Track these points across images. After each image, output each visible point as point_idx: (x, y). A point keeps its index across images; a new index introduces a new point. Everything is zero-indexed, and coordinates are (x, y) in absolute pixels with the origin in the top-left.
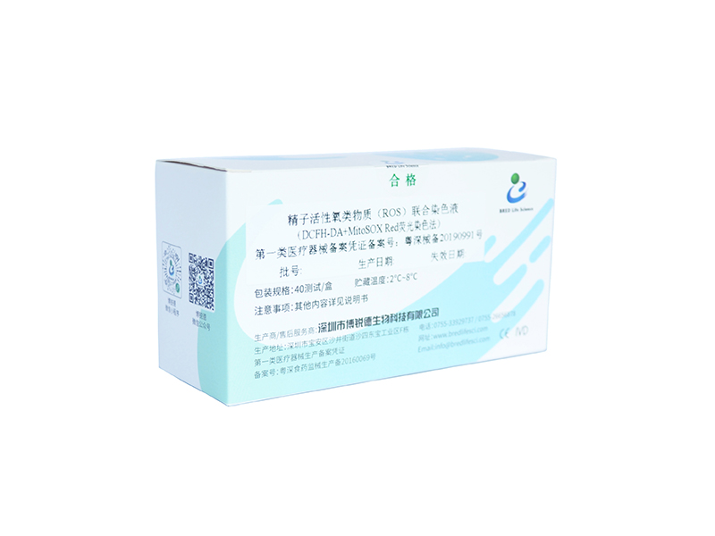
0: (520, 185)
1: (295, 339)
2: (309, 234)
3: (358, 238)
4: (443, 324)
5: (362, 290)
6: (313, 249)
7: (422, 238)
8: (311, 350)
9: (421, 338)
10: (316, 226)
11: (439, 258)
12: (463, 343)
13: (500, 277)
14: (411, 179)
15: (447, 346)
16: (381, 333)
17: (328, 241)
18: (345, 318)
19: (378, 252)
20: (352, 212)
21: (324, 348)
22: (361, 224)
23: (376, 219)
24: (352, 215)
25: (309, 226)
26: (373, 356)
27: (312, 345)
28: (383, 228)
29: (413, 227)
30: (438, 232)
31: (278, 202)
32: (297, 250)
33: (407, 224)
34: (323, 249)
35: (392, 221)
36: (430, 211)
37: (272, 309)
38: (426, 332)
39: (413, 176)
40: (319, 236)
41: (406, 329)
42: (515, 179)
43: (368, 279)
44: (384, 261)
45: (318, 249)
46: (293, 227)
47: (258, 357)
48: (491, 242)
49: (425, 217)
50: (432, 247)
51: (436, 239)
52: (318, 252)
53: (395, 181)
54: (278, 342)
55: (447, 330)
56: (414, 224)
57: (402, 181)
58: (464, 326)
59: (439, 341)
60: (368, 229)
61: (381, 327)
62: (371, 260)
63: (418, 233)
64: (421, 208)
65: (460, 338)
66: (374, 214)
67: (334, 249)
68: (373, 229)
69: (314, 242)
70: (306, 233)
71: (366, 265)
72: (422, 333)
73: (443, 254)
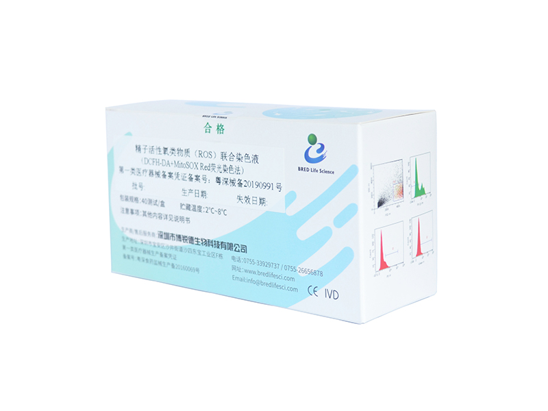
0: (318, 146)
1: (144, 238)
2: (148, 161)
3: (181, 171)
4: (252, 262)
5: (186, 214)
6: (151, 173)
7: (229, 181)
8: (155, 250)
9: (234, 268)
10: (152, 156)
11: (243, 201)
13: (305, 232)
14: (220, 128)
15: (258, 283)
16: (202, 253)
17: (161, 169)
18: (176, 232)
19: (195, 185)
20: (176, 149)
21: (164, 251)
22: (184, 159)
23: (193, 158)
24: (177, 152)
25: (148, 155)
26: (198, 270)
27: (155, 246)
28: (199, 166)
29: (222, 170)
30: (242, 178)
31: (129, 134)
32: (141, 171)
33: (217, 166)
34: (158, 174)
35: (207, 162)
36: (235, 158)
37: (130, 211)
38: (237, 264)
39: (222, 126)
40: (155, 163)
41: (221, 256)
42: (313, 140)
43: (190, 205)
44: (200, 194)
45: (154, 173)
46: (138, 154)
47: (124, 244)
48: (291, 197)
49: (231, 163)
50: (237, 190)
51: (240, 184)
52: (154, 176)
53: (208, 128)
54: (133, 236)
55: (255, 268)
56: (222, 167)
57: (214, 129)
58: (271, 270)
59: (249, 276)
60: (188, 165)
61: (201, 248)
62: (191, 191)
63: (225, 175)
64: (228, 154)
65: (268, 280)
66: (192, 153)
67: (164, 176)
68: (191, 165)
69: (151, 168)
70: (146, 160)
71: (187, 194)
72: (234, 263)
73: (247, 199)
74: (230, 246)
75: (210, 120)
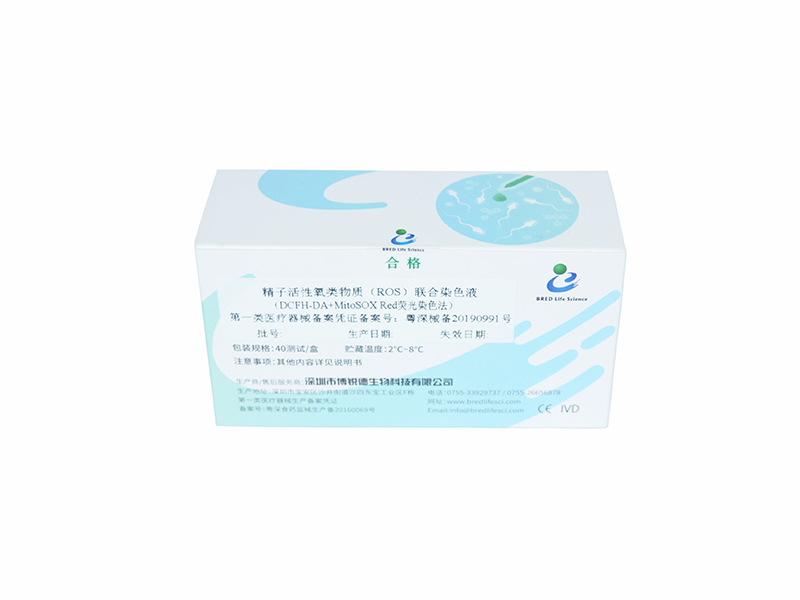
0: (567, 275)
1: (279, 387)
2: (287, 305)
3: (346, 312)
4: (460, 393)
5: (354, 356)
6: (293, 318)
7: (428, 317)
8: (299, 397)
9: (430, 401)
10: (295, 299)
11: (451, 336)
12: (486, 410)
13: (537, 359)
14: (413, 263)
15: (466, 411)
16: (381, 392)
17: (311, 312)
18: (335, 377)
19: (370, 325)
20: (338, 289)
21: (314, 397)
23: (366, 296)
24: (339, 292)
25: (286, 298)
26: (372, 409)
27: (299, 393)
28: (378, 305)
29: (417, 306)
30: (450, 313)
31: (251, 276)
32: (275, 318)
33: (408, 303)
34: (305, 318)
35: (389, 299)
36: (439, 294)
37: (252, 361)
38: (436, 397)
39: (417, 260)
40: (300, 307)
41: (411, 392)
42: (560, 270)
43: (361, 347)
44: (380, 334)
45: (299, 317)
46: (268, 298)
47: (241, 396)
48: (524, 327)
49: (432, 299)
50: (442, 325)
51: (447, 319)
52: (299, 321)
53: (393, 263)
54: (261, 387)
55: (464, 398)
56: (417, 304)
57: (402, 264)
58: (487, 397)
59: (454, 406)
60: (359, 305)
61: (379, 387)
62: (364, 332)
63: (423, 312)
64: (427, 291)
65: (483, 407)
66: (365, 292)
67: (318, 319)
68: (365, 305)
69: (294, 312)
70: (284, 305)
71: (358, 335)
72: (431, 397)
73: (457, 334)
74: (427, 382)
75: (397, 255)
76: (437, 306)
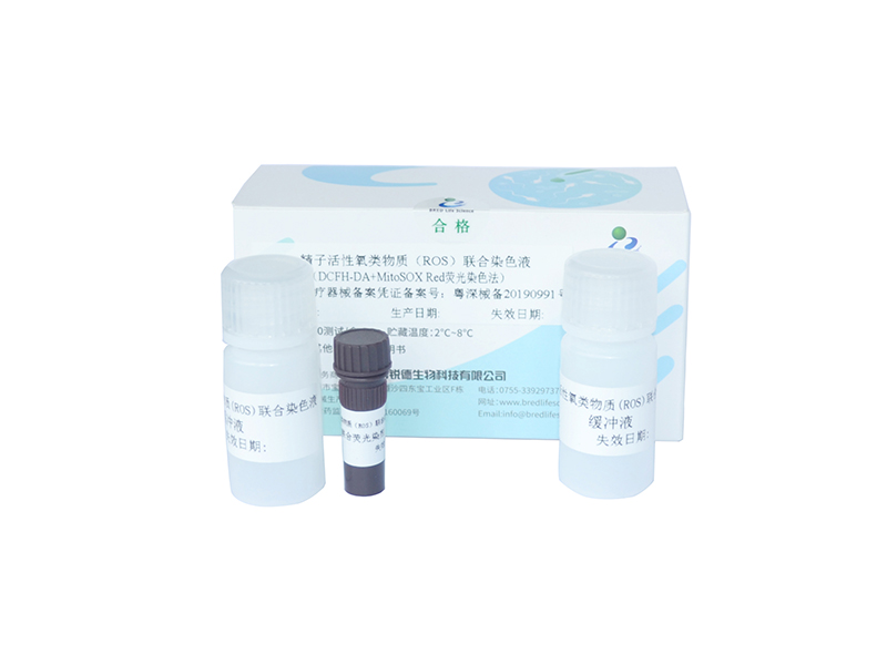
0: (627, 241)
2: (327, 276)
3: (390, 286)
4: (514, 390)
5: (398, 341)
6: (332, 292)
7: (478, 292)
9: (481, 401)
10: (335, 269)
11: (503, 316)
12: (543, 415)
14: (462, 226)
15: (521, 415)
16: (426, 389)
17: (352, 285)
19: (415, 302)
20: (381, 257)
22: (396, 270)
23: (412, 266)
24: (382, 260)
25: (326, 267)
26: (416, 412)
28: (424, 277)
29: (466, 279)
30: (502, 287)
31: (288, 240)
33: (456, 275)
34: (345, 292)
35: (437, 270)
36: (489, 263)
38: (487, 396)
39: (465, 222)
40: (340, 279)
41: (459, 389)
42: (619, 234)
43: (405, 329)
44: (426, 313)
45: (338, 291)
49: (482, 269)
50: (492, 303)
51: (498, 295)
52: (338, 296)
53: (440, 227)
55: (519, 397)
56: (466, 275)
57: (450, 227)
58: (543, 397)
59: (507, 408)
60: (403, 277)
61: (424, 382)
62: (408, 310)
63: (472, 286)
64: (476, 259)
65: (540, 409)
66: (410, 260)
67: (358, 294)
68: (410, 277)
69: (333, 284)
70: (323, 275)
71: (402, 315)
72: (482, 396)
73: (509, 313)
74: (477, 375)
75: (444, 215)
76: (488, 278)
